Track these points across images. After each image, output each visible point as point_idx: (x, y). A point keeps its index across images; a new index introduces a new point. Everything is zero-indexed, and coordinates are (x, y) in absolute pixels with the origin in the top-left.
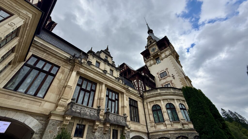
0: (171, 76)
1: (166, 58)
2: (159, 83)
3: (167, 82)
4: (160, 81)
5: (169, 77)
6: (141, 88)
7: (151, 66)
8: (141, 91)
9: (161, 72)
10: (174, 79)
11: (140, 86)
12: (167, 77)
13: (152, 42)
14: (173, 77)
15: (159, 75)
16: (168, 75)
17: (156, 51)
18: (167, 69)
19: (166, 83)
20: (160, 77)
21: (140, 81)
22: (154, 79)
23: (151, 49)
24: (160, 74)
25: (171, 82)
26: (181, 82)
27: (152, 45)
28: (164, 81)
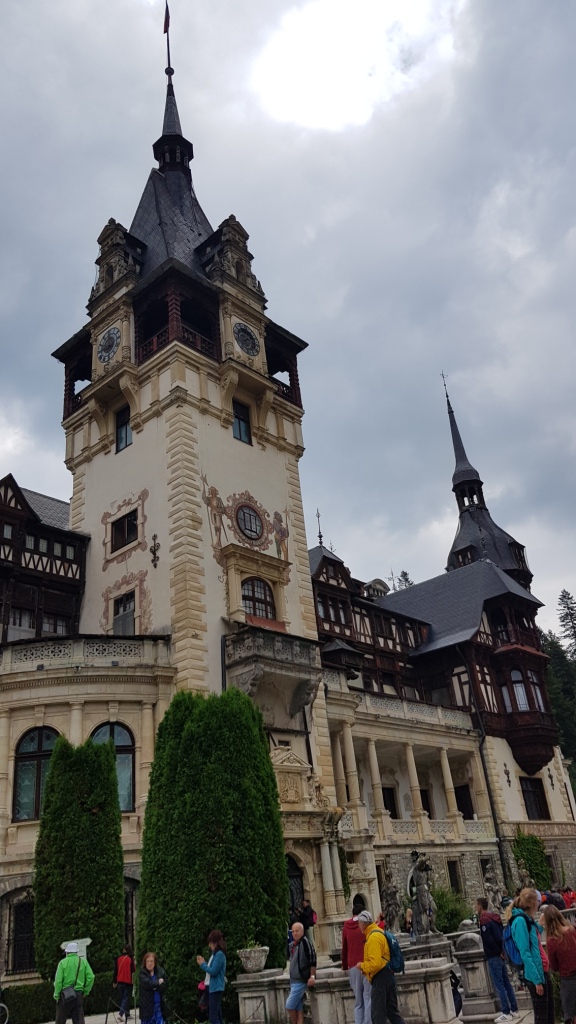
0: (150, 544)
1: (154, 421)
2: (103, 578)
3: (128, 583)
4: (104, 570)
5: (139, 550)
7: (88, 459)
9: (120, 507)
10: (155, 566)
12: (134, 548)
13: (116, 276)
14: (152, 556)
15: (109, 526)
16: (139, 539)
17: (118, 356)
18: (144, 495)
19: (123, 584)
20: (109, 545)
22: (81, 560)
23: (100, 337)
24: (113, 524)
25: (142, 581)
26: (172, 591)
27: (111, 301)
28: (117, 571)
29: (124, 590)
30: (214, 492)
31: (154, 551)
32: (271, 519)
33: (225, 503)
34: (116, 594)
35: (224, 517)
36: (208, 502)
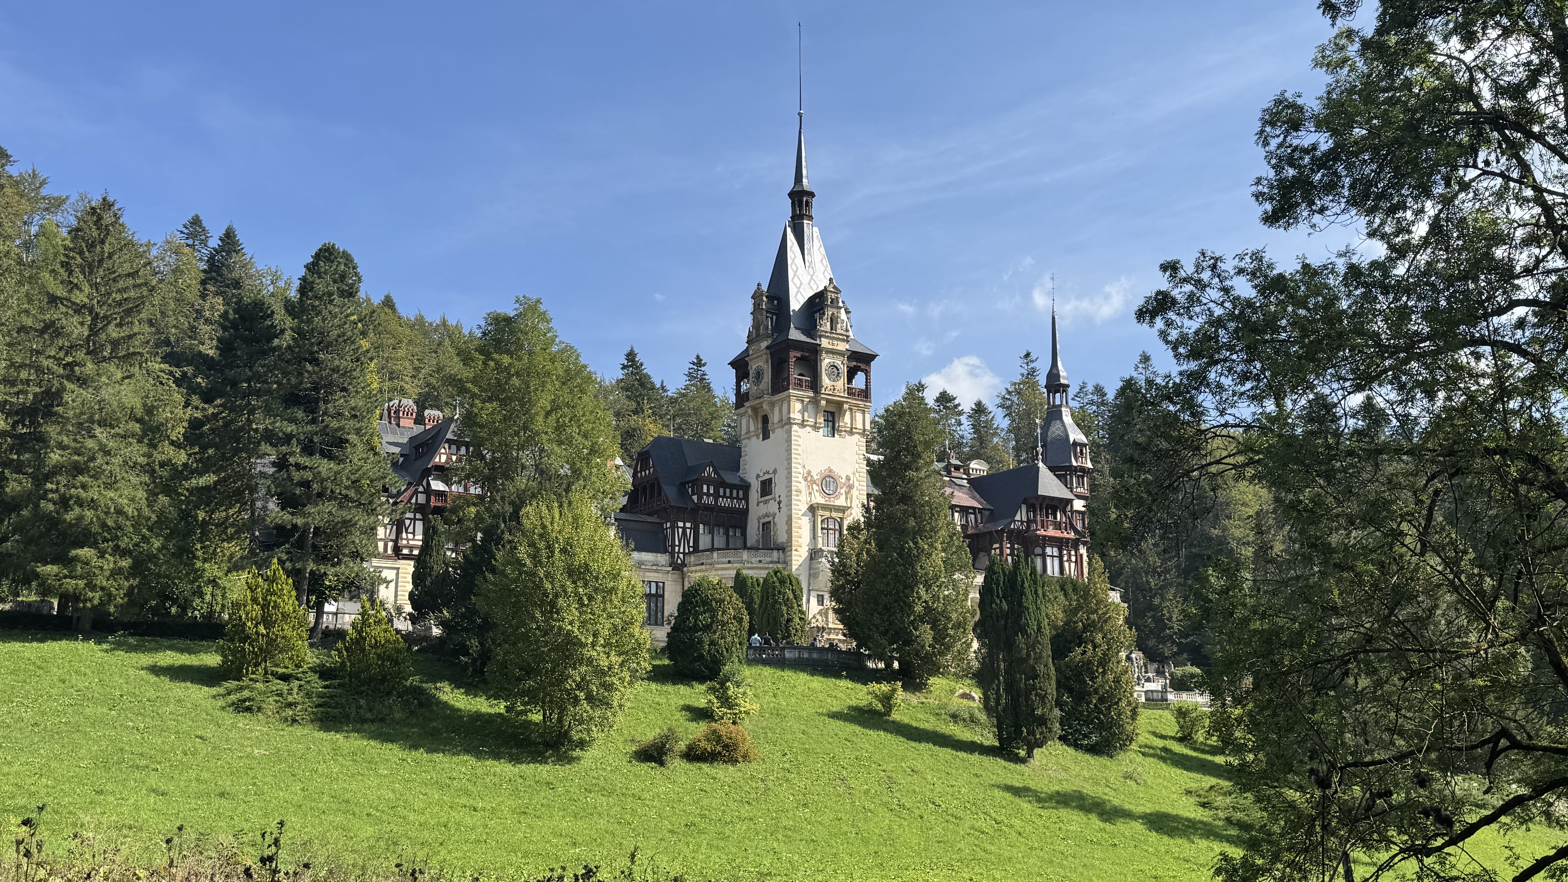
0: (778, 499)
1: (778, 429)
2: (757, 510)
3: (768, 517)
4: (757, 505)
5: (772, 501)
6: (679, 546)
7: (748, 439)
8: (679, 552)
9: (764, 474)
10: (780, 511)
11: (680, 541)
12: (771, 499)
13: (761, 329)
14: (778, 506)
15: (758, 483)
16: (773, 496)
18: (775, 472)
19: (766, 516)
20: (759, 493)
21: (681, 524)
22: (746, 498)
23: (754, 368)
24: (760, 482)
25: (774, 517)
26: (786, 527)
28: (763, 509)
29: (767, 520)
30: (809, 473)
31: (779, 503)
32: (843, 481)
33: (815, 477)
34: (762, 521)
35: (814, 486)
36: (806, 479)
